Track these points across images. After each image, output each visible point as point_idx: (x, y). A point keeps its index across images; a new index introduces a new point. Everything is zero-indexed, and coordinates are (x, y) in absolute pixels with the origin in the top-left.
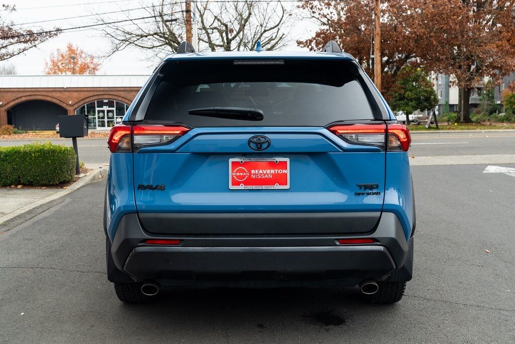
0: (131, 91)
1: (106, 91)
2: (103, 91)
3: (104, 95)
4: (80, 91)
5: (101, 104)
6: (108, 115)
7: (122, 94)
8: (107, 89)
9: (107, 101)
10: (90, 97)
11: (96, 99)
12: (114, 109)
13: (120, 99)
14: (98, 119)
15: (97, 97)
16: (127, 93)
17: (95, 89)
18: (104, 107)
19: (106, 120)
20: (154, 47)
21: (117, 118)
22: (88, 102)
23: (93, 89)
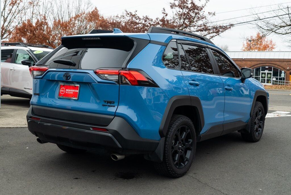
0: (284, 61)
1: (268, 61)
2: (266, 61)
3: (266, 63)
4: (252, 61)
5: (264, 69)
6: (267, 76)
7: (278, 63)
8: (268, 60)
9: (268, 67)
10: (258, 64)
11: (261, 66)
12: (272, 72)
13: (276, 66)
14: (261, 78)
15: (262, 65)
16: (281, 62)
17: (261, 60)
18: (265, 71)
19: (266, 79)
20: (287, 33)
21: (273, 78)
22: (256, 67)
23: (259, 60)
